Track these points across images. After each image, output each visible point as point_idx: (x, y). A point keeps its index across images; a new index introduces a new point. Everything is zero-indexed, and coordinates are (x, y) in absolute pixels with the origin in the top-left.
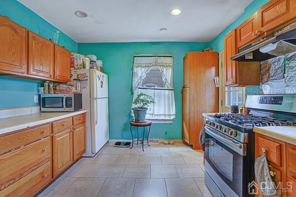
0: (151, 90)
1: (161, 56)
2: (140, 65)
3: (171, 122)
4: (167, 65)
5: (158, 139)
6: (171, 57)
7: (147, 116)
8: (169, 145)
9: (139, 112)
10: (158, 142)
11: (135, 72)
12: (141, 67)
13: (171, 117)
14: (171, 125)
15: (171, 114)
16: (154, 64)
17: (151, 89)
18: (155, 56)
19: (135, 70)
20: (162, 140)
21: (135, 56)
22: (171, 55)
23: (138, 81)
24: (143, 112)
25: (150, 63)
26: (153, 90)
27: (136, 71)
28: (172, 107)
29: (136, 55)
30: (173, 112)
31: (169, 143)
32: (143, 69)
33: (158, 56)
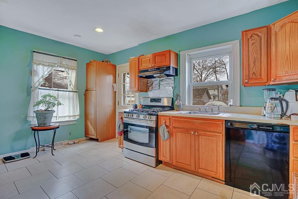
0: (54, 91)
2: (42, 63)
3: (75, 123)
4: (73, 68)
5: (63, 141)
7: (53, 120)
9: (47, 114)
10: (63, 145)
11: (34, 70)
12: (44, 65)
13: (76, 117)
14: (75, 125)
15: (76, 115)
16: (59, 64)
17: (54, 90)
18: (61, 57)
19: (35, 67)
20: (66, 142)
21: (34, 52)
22: (76, 59)
23: (39, 80)
24: (51, 114)
25: (51, 63)
26: (57, 91)
27: (35, 69)
28: (77, 108)
29: (36, 51)
30: (78, 113)
31: (74, 143)
32: (46, 68)
33: (63, 58)
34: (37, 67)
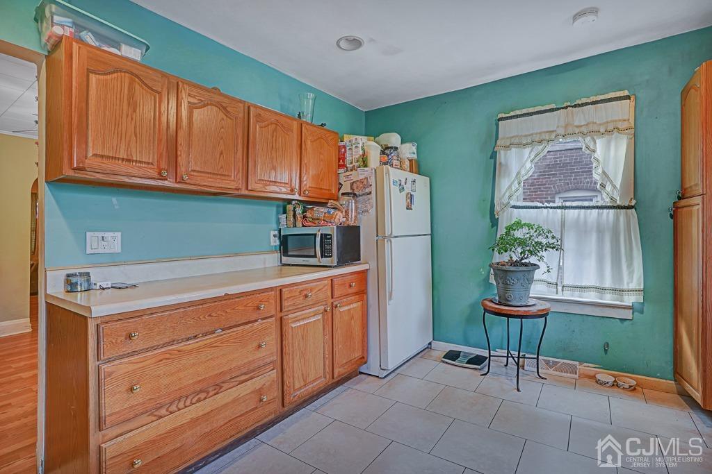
0: (551, 210)
1: (587, 104)
2: (516, 141)
3: (627, 314)
4: (610, 127)
5: (577, 363)
6: (628, 97)
7: (537, 290)
8: (616, 389)
9: (509, 274)
10: (575, 373)
11: (500, 163)
12: (519, 145)
13: (626, 298)
14: (626, 323)
15: (625, 287)
16: (561, 131)
17: (551, 208)
18: (566, 108)
19: (502, 156)
20: (590, 368)
21: (500, 119)
22: (626, 93)
23: (510, 187)
24: (520, 275)
25: (547, 132)
26: (559, 211)
27: (503, 161)
28: (630, 265)
29: (504, 116)
30: (634, 278)
31: (615, 385)
32: (527, 150)
33: (575, 106)
34: (505, 155)
